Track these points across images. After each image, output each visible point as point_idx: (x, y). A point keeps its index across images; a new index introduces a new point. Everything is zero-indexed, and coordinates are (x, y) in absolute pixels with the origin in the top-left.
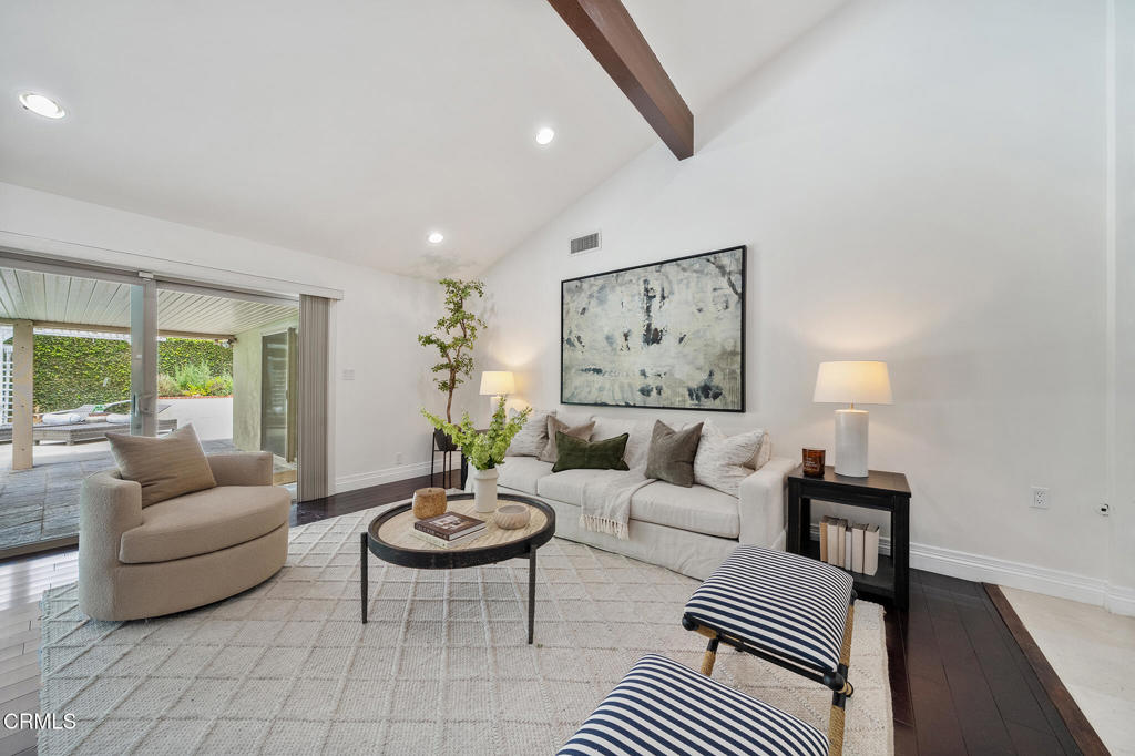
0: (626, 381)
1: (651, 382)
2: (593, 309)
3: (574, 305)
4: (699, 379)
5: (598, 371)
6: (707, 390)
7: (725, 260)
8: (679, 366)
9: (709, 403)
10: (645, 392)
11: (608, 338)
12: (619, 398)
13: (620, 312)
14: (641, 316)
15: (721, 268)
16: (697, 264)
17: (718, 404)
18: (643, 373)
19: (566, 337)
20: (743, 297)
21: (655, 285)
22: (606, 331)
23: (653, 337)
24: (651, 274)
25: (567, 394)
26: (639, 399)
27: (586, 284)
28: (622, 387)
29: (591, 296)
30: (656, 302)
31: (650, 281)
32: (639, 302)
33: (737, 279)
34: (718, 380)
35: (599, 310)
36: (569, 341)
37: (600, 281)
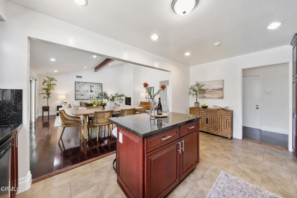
0: (88, 97)
1: (91, 97)
2: (82, 86)
3: (78, 85)
4: (98, 96)
5: (83, 95)
6: (98, 97)
7: (100, 84)
8: (95, 94)
9: (98, 99)
10: (91, 98)
11: (85, 91)
12: (86, 99)
13: (87, 88)
14: (90, 89)
15: (100, 85)
16: (97, 84)
17: (99, 99)
18: (90, 95)
19: (76, 90)
20: (102, 88)
21: (92, 85)
22: (84, 90)
23: (92, 91)
24: (91, 84)
25: (76, 99)
26: (90, 99)
27: (80, 83)
28: (87, 97)
29: (81, 85)
30: (92, 87)
31: (92, 84)
32: (90, 87)
33: (101, 86)
34: (100, 96)
35: (83, 87)
36: (77, 91)
37: (83, 83)
